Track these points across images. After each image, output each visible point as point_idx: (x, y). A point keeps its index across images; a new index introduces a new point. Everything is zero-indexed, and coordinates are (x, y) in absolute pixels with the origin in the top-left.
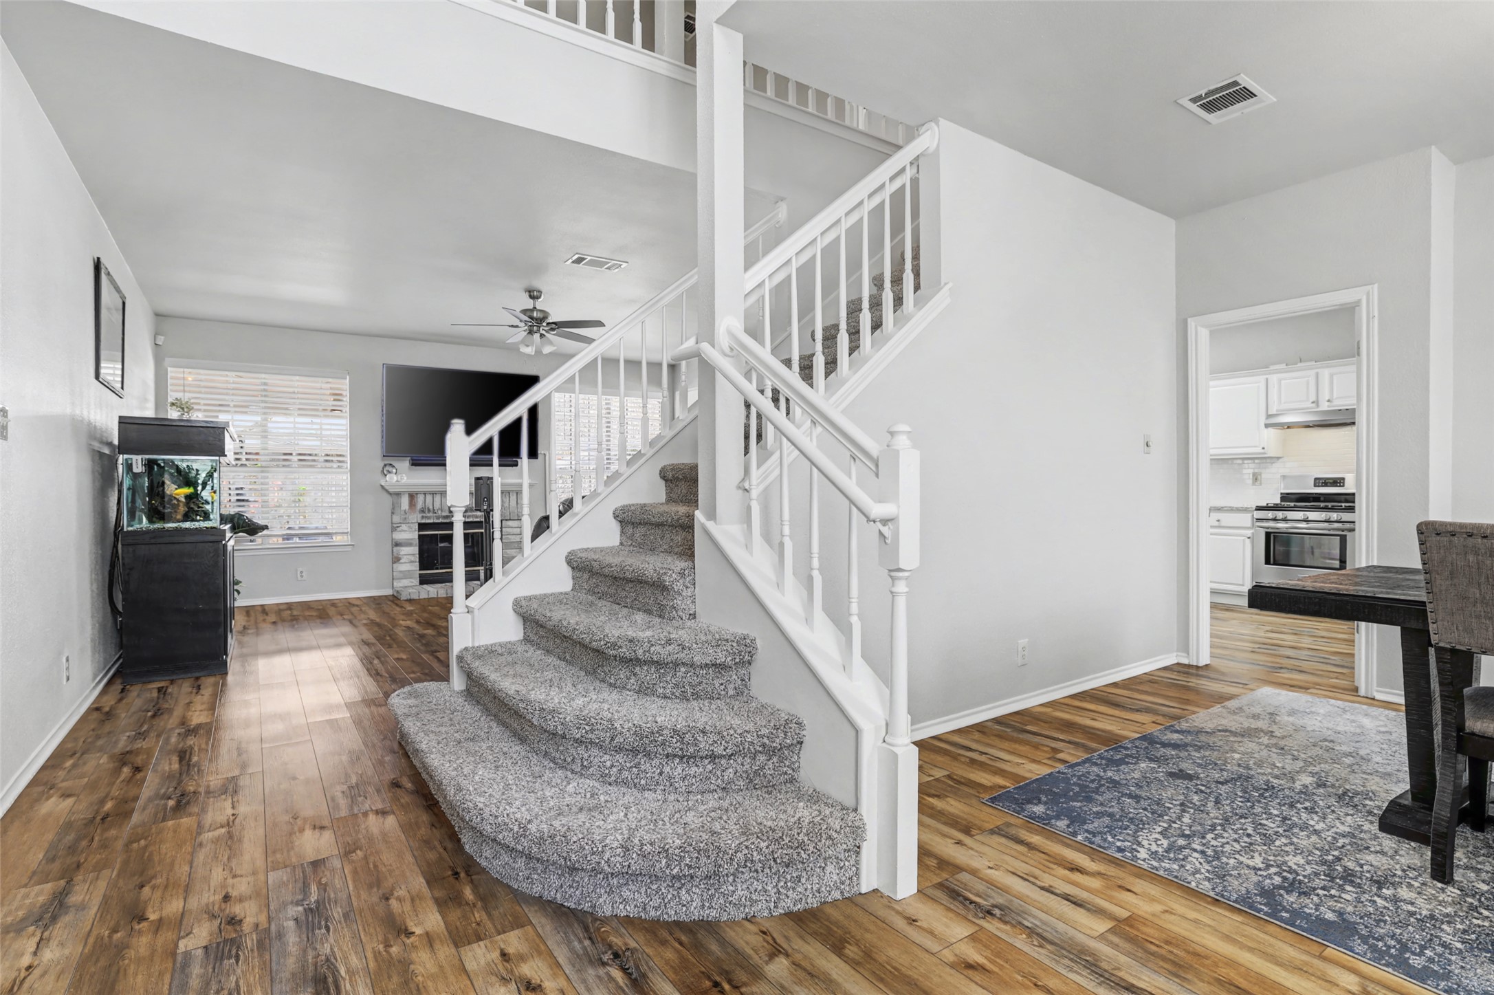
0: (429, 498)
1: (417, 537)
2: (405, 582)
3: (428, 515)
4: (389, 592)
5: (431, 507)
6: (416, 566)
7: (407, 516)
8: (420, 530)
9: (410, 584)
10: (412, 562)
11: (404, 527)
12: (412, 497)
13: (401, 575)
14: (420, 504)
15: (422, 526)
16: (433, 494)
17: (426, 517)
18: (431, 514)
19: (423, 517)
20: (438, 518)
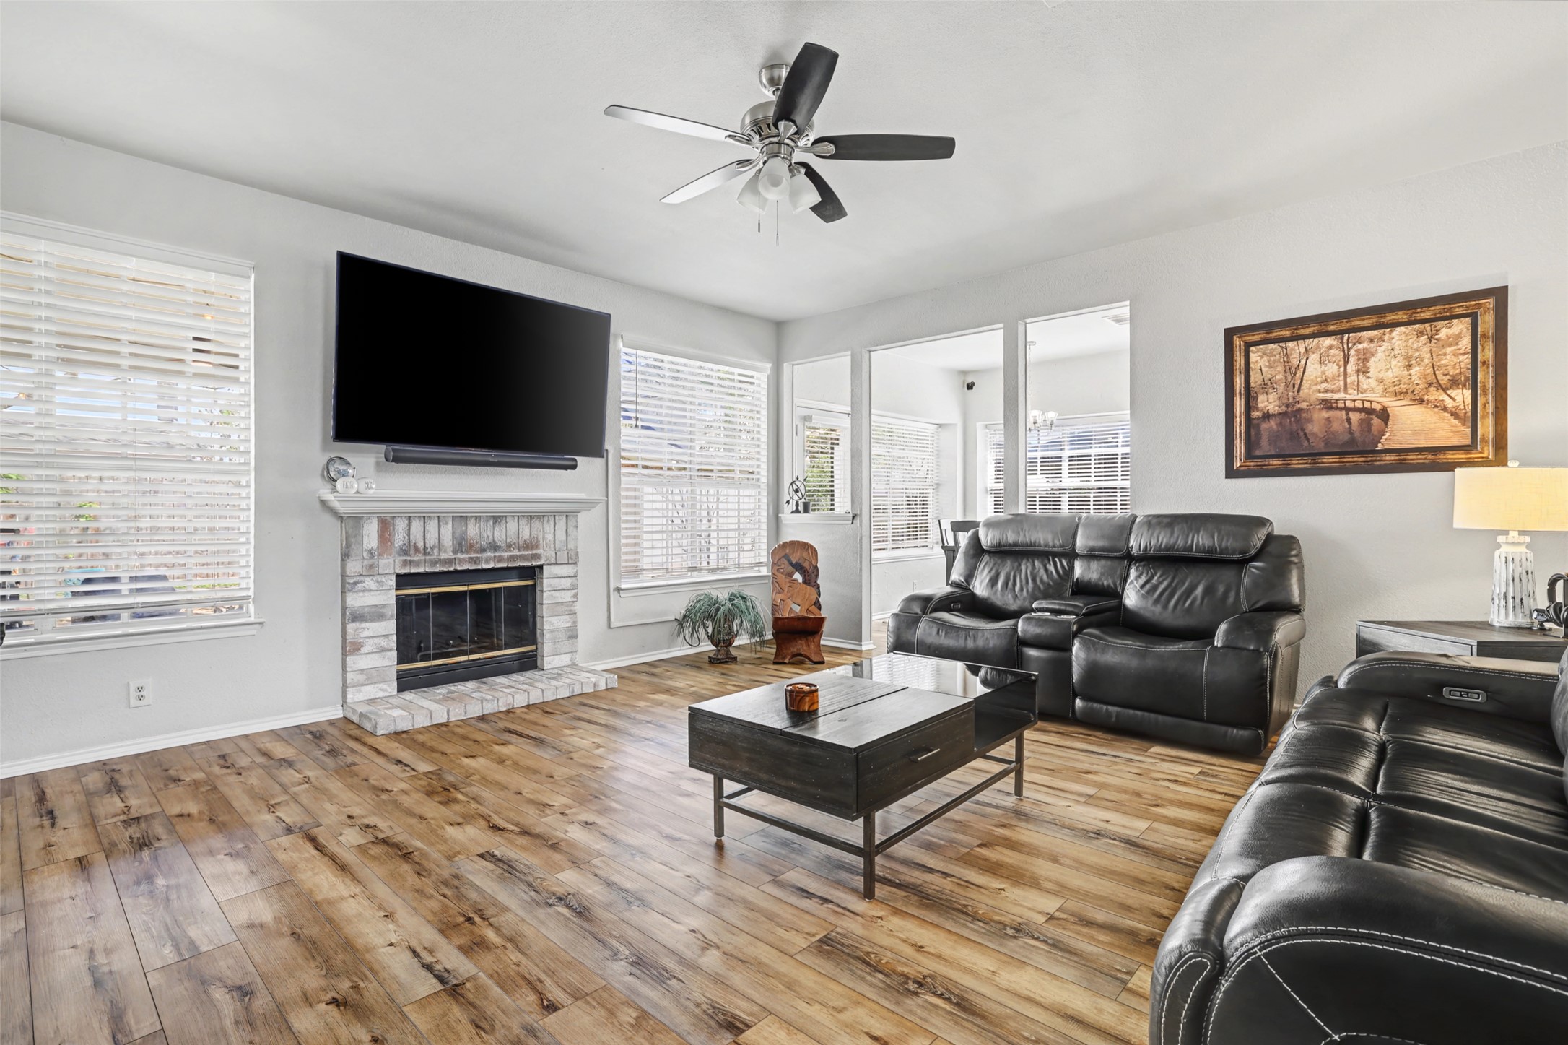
0: (417, 526)
1: (394, 601)
2: (371, 691)
3: (416, 558)
4: (336, 713)
5: (420, 545)
6: (391, 659)
7: (374, 561)
8: (399, 586)
9: (380, 694)
10: (383, 650)
11: (369, 583)
12: (386, 525)
13: (362, 678)
14: (399, 539)
15: (403, 580)
16: (424, 518)
17: (411, 562)
18: (420, 557)
19: (405, 563)
20: (434, 563)
